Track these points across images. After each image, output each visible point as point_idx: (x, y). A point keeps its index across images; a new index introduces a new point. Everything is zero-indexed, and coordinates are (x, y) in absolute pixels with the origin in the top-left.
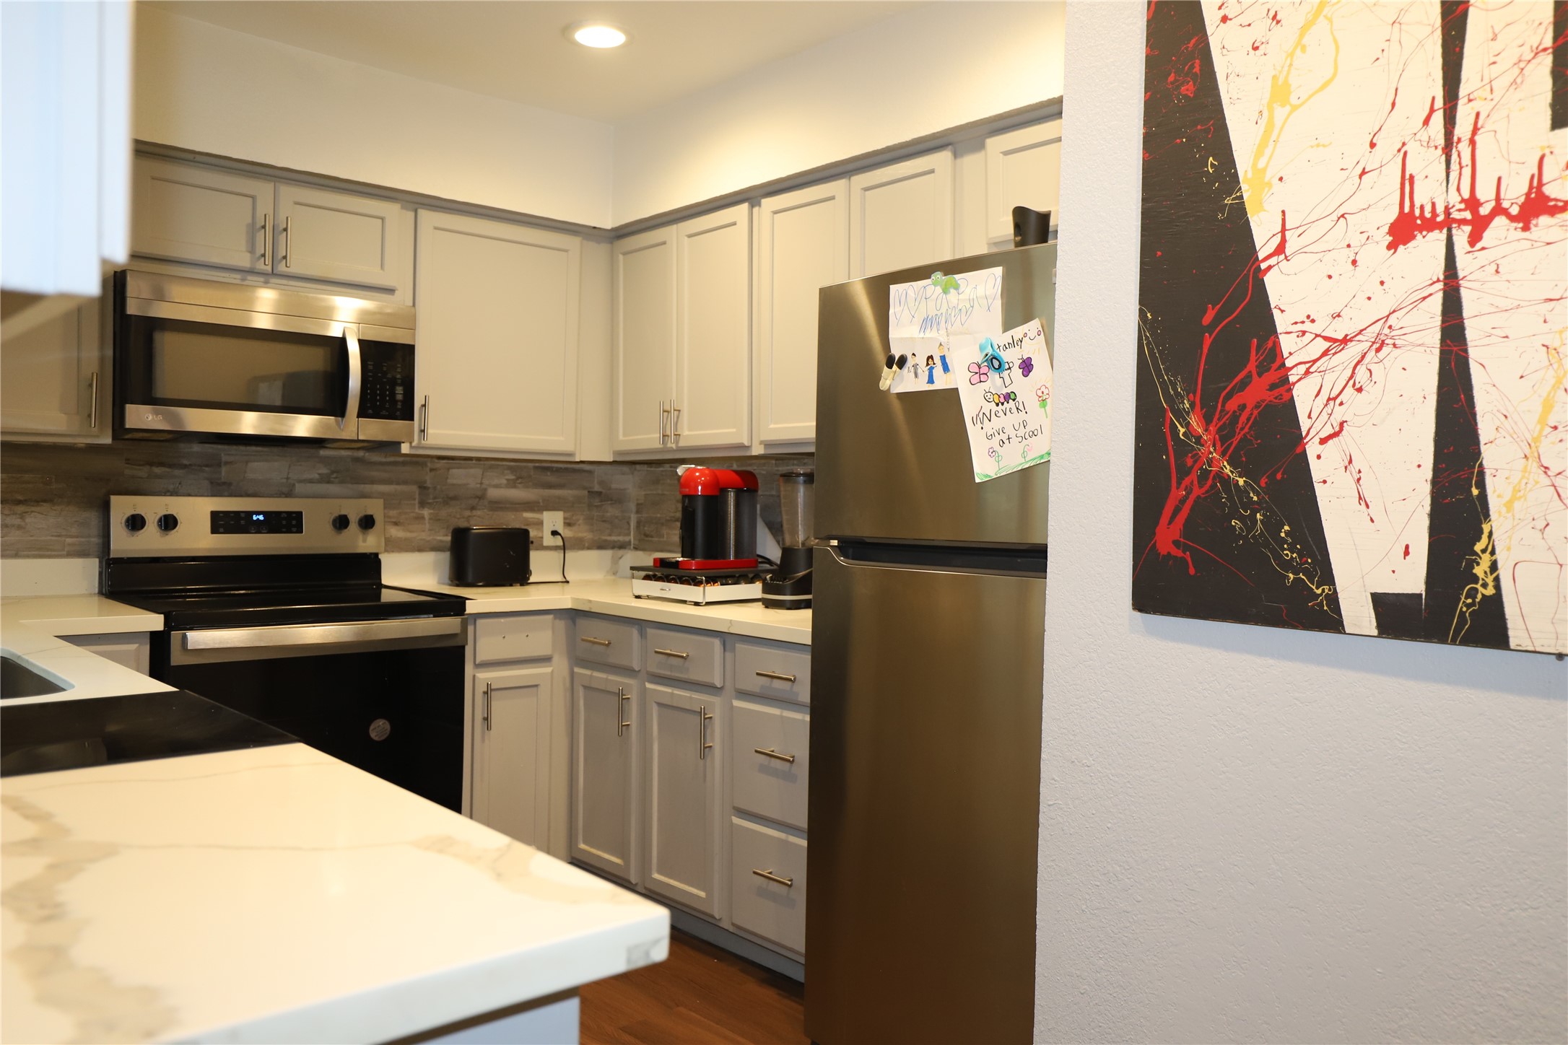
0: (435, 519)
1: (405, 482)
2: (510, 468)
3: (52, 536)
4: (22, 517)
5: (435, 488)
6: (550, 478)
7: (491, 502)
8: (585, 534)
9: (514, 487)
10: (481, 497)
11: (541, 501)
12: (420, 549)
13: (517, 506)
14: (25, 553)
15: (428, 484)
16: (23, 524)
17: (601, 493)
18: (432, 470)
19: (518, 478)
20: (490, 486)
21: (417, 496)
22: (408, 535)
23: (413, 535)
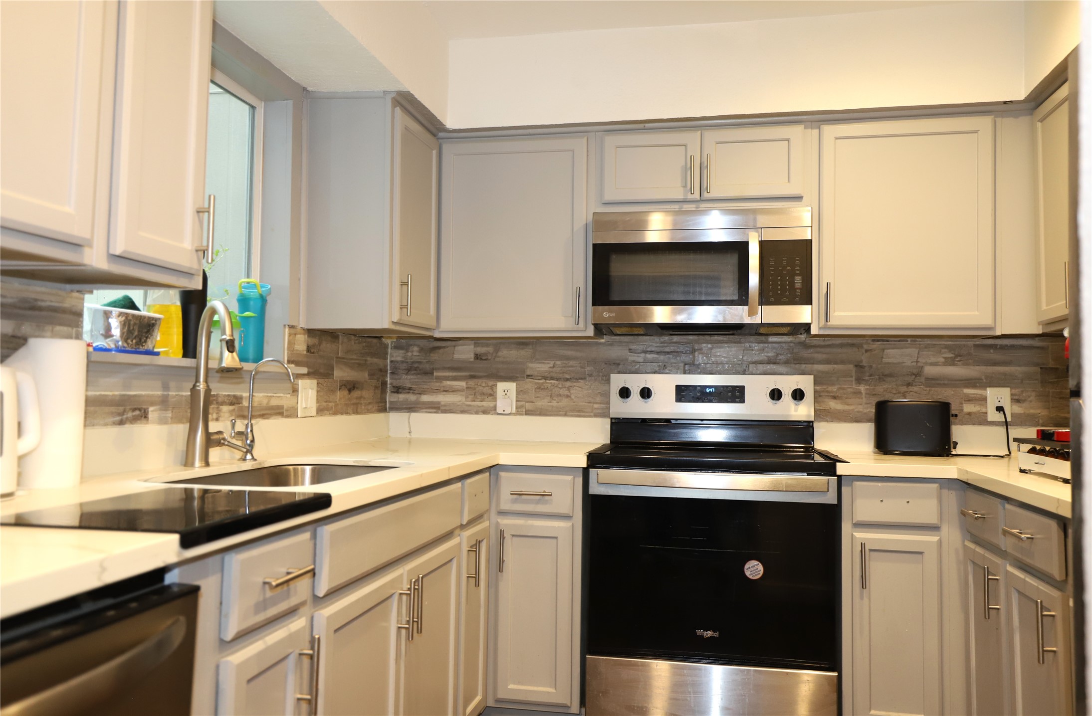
0: (870, 394)
1: (842, 362)
2: (946, 347)
3: (586, 402)
4: (569, 389)
5: (871, 367)
6: (992, 355)
7: (927, 379)
8: (1039, 411)
9: (954, 365)
10: (918, 374)
11: (983, 377)
12: (857, 420)
13: (958, 382)
14: (571, 413)
15: (864, 364)
16: (569, 394)
17: (1057, 369)
18: (867, 351)
19: (957, 356)
20: (926, 364)
21: (854, 374)
22: (846, 407)
23: (851, 408)
